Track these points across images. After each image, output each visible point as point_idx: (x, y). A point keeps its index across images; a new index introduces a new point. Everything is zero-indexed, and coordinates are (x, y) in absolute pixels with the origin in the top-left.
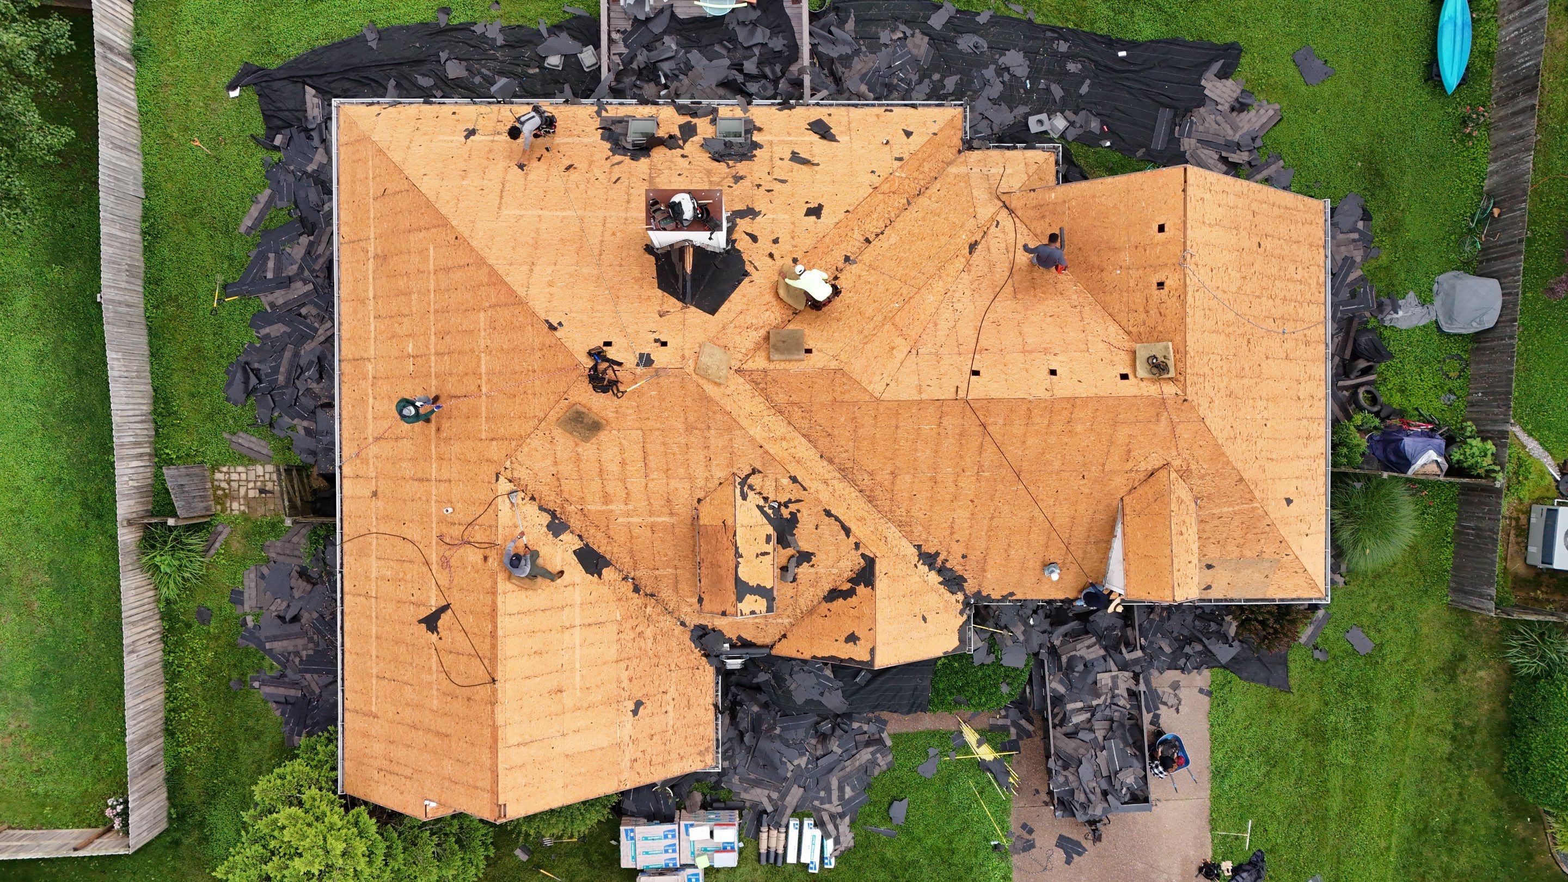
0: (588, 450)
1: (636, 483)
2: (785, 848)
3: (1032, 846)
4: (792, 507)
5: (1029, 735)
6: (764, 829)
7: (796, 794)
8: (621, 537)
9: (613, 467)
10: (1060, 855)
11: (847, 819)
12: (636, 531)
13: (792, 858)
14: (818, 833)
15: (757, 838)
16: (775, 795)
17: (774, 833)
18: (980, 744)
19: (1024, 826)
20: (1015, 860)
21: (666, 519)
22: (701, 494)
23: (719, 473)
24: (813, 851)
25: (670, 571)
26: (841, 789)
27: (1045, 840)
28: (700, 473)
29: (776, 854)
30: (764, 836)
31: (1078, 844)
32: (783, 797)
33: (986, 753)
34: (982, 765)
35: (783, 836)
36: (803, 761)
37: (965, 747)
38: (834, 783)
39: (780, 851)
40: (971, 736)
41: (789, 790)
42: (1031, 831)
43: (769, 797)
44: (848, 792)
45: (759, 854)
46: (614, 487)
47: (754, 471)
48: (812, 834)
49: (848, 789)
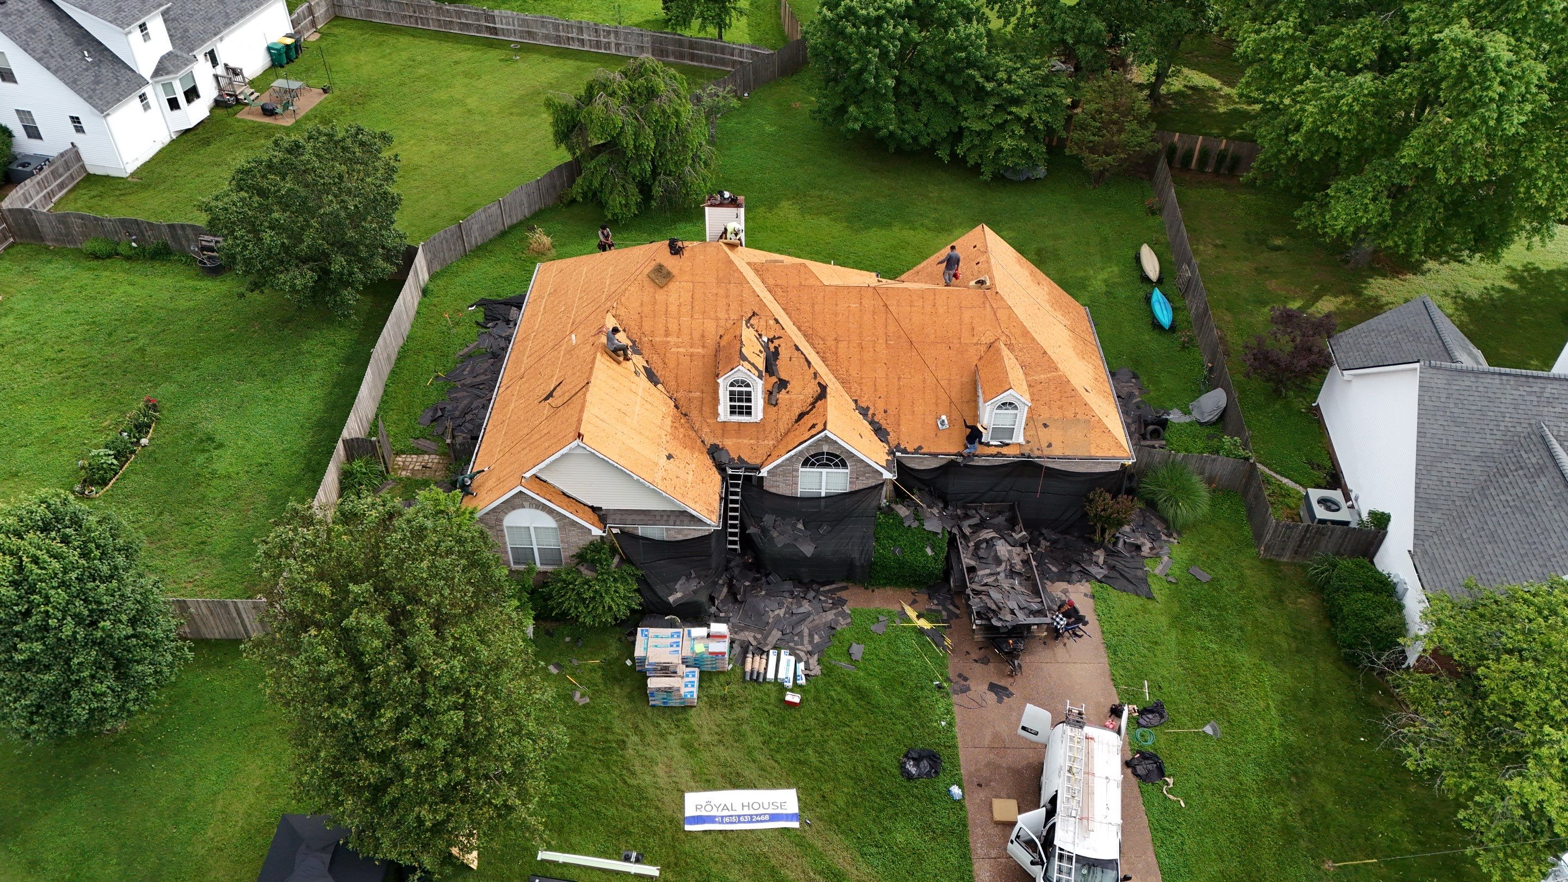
0: (661, 295)
1: (685, 320)
2: (766, 669)
3: (968, 689)
4: (776, 342)
5: (957, 617)
6: (750, 655)
7: (776, 634)
8: (672, 365)
9: (673, 309)
10: (991, 697)
11: (816, 657)
12: (682, 358)
13: (770, 675)
14: (793, 659)
15: (743, 663)
16: (759, 636)
17: (757, 658)
18: (918, 617)
19: (960, 676)
20: (955, 698)
21: (700, 350)
22: (721, 332)
23: (734, 316)
24: (788, 670)
25: (698, 394)
26: (811, 636)
27: (979, 688)
28: (722, 315)
29: (758, 674)
30: (749, 660)
31: (1005, 689)
32: (765, 638)
33: (924, 624)
34: (921, 631)
35: (764, 661)
36: (781, 612)
37: (909, 620)
38: (806, 632)
39: (762, 671)
40: (912, 613)
41: (769, 633)
42: (966, 679)
43: (755, 637)
44: (817, 639)
45: (744, 673)
46: (673, 327)
47: (754, 314)
48: (787, 660)
49: (816, 637)
